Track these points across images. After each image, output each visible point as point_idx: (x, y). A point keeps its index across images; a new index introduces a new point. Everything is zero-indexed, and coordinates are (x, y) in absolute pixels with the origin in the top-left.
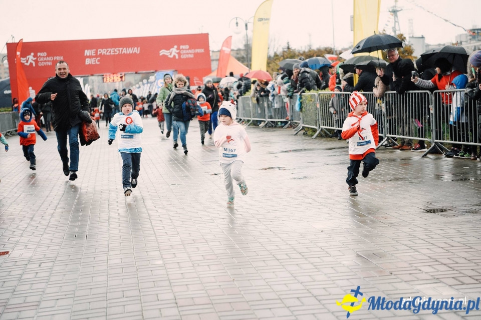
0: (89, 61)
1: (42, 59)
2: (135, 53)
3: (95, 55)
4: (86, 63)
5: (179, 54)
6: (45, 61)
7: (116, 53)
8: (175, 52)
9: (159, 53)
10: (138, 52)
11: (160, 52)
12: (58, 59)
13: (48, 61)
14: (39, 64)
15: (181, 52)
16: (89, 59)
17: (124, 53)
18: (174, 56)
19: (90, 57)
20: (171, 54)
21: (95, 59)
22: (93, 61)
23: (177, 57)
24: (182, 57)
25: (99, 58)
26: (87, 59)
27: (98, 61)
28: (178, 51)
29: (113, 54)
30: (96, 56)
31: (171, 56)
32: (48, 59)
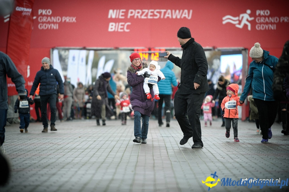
0: (113, 27)
1: (44, 19)
2: (185, 17)
3: (123, 17)
4: (110, 30)
5: (253, 23)
6: (49, 23)
7: (155, 18)
8: (247, 20)
9: (222, 21)
10: (190, 18)
11: (224, 18)
12: (67, 20)
13: (54, 23)
14: (39, 26)
15: (257, 20)
16: (114, 24)
17: (168, 17)
18: (246, 26)
19: (116, 20)
20: (240, 24)
21: (123, 23)
22: (120, 27)
23: (249, 28)
24: (258, 28)
25: (129, 23)
26: (111, 24)
27: (128, 27)
28: (252, 19)
29: (151, 17)
30: (125, 20)
31: (241, 26)
32: (54, 19)
